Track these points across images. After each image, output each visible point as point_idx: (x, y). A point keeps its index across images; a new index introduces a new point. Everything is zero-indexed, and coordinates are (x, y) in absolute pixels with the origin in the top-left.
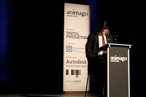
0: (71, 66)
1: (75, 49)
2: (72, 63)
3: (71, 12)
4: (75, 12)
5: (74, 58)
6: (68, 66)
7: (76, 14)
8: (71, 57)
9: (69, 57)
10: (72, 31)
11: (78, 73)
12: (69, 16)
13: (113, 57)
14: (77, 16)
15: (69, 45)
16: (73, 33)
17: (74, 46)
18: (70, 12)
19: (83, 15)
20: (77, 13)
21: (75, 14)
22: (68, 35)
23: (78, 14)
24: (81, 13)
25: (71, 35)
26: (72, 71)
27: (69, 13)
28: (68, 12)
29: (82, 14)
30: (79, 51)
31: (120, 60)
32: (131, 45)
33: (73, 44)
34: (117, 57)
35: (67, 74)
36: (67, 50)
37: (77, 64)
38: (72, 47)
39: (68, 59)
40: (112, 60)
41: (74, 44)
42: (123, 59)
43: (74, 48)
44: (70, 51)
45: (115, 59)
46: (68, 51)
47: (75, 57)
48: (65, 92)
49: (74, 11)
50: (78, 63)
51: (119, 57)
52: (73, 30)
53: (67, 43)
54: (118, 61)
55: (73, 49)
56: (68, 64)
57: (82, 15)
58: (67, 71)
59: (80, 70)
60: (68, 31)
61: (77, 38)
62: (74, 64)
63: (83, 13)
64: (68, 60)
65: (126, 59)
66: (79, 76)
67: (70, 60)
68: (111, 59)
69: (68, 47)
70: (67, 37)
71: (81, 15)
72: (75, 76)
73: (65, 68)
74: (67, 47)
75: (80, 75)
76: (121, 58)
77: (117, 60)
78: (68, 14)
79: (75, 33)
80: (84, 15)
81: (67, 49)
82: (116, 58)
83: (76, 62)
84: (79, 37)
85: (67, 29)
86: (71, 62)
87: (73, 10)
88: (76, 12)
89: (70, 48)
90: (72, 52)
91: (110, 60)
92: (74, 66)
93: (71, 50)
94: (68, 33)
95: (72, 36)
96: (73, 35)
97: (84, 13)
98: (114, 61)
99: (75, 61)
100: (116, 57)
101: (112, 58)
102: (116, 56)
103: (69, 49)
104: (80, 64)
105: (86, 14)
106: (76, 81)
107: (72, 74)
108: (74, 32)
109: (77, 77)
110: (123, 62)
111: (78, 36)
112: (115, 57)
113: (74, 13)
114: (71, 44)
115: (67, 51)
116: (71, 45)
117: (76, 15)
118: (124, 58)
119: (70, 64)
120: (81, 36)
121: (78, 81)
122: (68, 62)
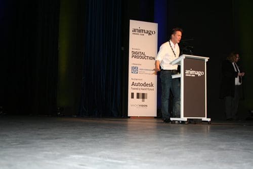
0: (137, 89)
1: (141, 71)
5: (139, 80)
6: (134, 89)
8: (136, 80)
9: (134, 79)
11: (144, 96)
15: (135, 66)
17: (139, 67)
18: (136, 29)
19: (149, 34)
22: (134, 55)
25: (137, 55)
26: (138, 94)
27: (134, 30)
30: (145, 73)
31: (196, 75)
35: (132, 97)
37: (143, 87)
38: (137, 68)
39: (133, 81)
41: (140, 65)
42: (199, 74)
45: (190, 73)
46: (134, 72)
47: (141, 80)
48: (130, 117)
51: (195, 71)
52: (139, 50)
53: (132, 64)
54: (194, 76)
55: (139, 70)
56: (133, 87)
58: (133, 94)
59: (147, 94)
62: (140, 87)
65: (202, 73)
66: (145, 99)
67: (135, 82)
69: (133, 68)
70: (132, 57)
71: (147, 33)
72: (140, 100)
73: (130, 91)
75: (147, 98)
76: (197, 73)
78: (134, 32)
81: (132, 70)
82: (192, 72)
84: (146, 58)
86: (137, 85)
87: (139, 28)
88: (143, 30)
89: (135, 69)
90: (137, 73)
91: (185, 74)
92: (139, 89)
93: (137, 71)
94: (133, 53)
95: (138, 57)
96: (139, 55)
97: (151, 31)
98: (190, 75)
99: (140, 83)
100: (192, 70)
101: (187, 72)
104: (146, 87)
105: (154, 33)
106: (142, 106)
107: (138, 97)
108: (140, 52)
109: (143, 101)
110: (200, 77)
111: (145, 56)
113: (140, 31)
114: (136, 64)
115: (132, 73)
116: (137, 66)
117: (142, 33)
118: (200, 72)
119: (136, 87)
120: (148, 57)
121: (144, 106)
122: (133, 84)
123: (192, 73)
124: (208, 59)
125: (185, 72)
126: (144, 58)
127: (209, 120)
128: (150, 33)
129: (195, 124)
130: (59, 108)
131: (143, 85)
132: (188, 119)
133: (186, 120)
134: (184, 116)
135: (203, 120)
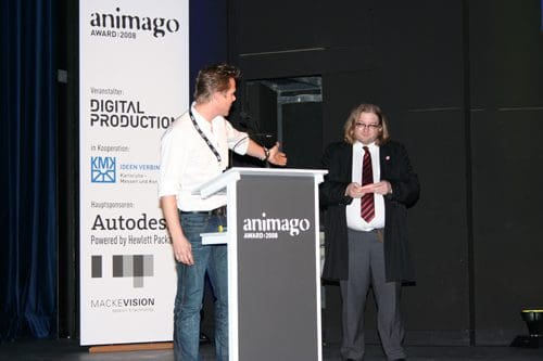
0: (113, 241)
1: (126, 172)
2: (115, 228)
3: (108, 20)
4: (124, 17)
5: (123, 205)
6: (102, 241)
7: (131, 27)
8: (112, 206)
9: (102, 206)
10: (114, 98)
12: (99, 33)
13: (254, 221)
14: (134, 36)
15: (103, 155)
16: (120, 105)
17: (121, 159)
18: (104, 16)
19: (156, 31)
20: (135, 21)
21: (124, 27)
22: (99, 113)
23: (138, 28)
24: (149, 23)
25: (110, 115)
27: (98, 20)
28: (95, 17)
29: (153, 26)
30: (145, 179)
32: (326, 172)
33: (117, 149)
34: (268, 220)
36: (96, 174)
37: (136, 233)
38: (114, 163)
39: (98, 211)
40: (248, 232)
41: (125, 149)
42: (293, 227)
43: (124, 167)
44: (107, 179)
45: (260, 229)
46: (100, 178)
47: (130, 205)
48: (87, 348)
49: (120, 14)
50: (142, 225)
51: (278, 221)
52: (119, 92)
53: (93, 148)
54: (275, 236)
55: (118, 171)
56: (99, 233)
57: (153, 31)
59: (151, 258)
60: (99, 97)
61: (135, 124)
62: (126, 233)
63: (159, 22)
64: (98, 216)
67: (106, 214)
68: (245, 228)
69: (97, 162)
70: (92, 120)
71: (150, 28)
72: (128, 281)
73: (87, 251)
74: (93, 163)
76: (287, 224)
77: (271, 231)
78: (96, 28)
79: (126, 105)
80: (164, 28)
81: (92, 171)
82: (265, 224)
83: (131, 224)
84: (145, 122)
85: (94, 91)
86: (111, 226)
87: (118, 9)
88: (131, 19)
89: (107, 168)
90: (114, 181)
92: (123, 241)
93: (111, 174)
94: (95, 107)
95: (114, 119)
96: (119, 114)
97: (162, 20)
98: (259, 236)
99: (126, 219)
100: (265, 219)
101: (250, 224)
102: (264, 215)
103: (104, 171)
104: (148, 232)
105: (173, 26)
106: (134, 302)
108: (123, 102)
109: (139, 285)
111: (140, 115)
112: (262, 219)
113: (120, 21)
114: (109, 149)
115: (93, 181)
116: (111, 154)
117: (127, 29)
118: (297, 221)
119: (107, 234)
120: (152, 118)
121: (141, 302)
122: (98, 223)
123: (266, 227)
124: (325, 177)
125: (240, 224)
126: (140, 123)
128: (157, 28)
131: (136, 224)
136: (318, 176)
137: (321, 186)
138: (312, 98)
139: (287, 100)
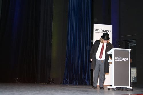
3: (98, 30)
12: (97, 32)
29: (106, 31)
31: (122, 60)
42: (125, 59)
51: (122, 58)
54: (121, 61)
65: (127, 59)
78: (96, 32)
80: (108, 32)
88: (102, 30)
91: (115, 60)
98: (118, 60)
101: (116, 58)
105: (109, 31)
123: (120, 59)
124: (131, 51)
127: (131, 88)
129: (122, 90)
130: (51, 79)
132: (116, 87)
133: (115, 88)
134: (114, 86)
135: (128, 88)
136: (130, 50)
137: (130, 52)
138: (135, 45)
139: (131, 45)
